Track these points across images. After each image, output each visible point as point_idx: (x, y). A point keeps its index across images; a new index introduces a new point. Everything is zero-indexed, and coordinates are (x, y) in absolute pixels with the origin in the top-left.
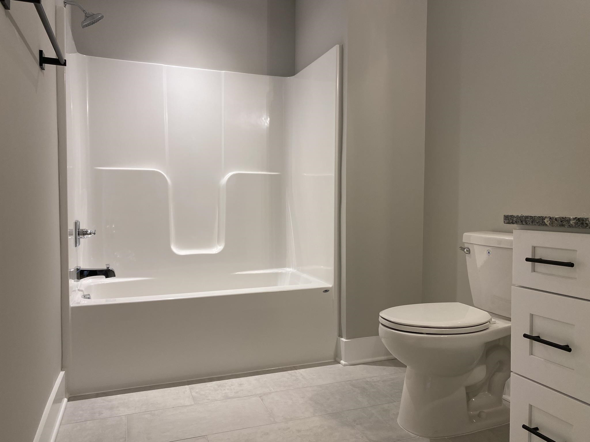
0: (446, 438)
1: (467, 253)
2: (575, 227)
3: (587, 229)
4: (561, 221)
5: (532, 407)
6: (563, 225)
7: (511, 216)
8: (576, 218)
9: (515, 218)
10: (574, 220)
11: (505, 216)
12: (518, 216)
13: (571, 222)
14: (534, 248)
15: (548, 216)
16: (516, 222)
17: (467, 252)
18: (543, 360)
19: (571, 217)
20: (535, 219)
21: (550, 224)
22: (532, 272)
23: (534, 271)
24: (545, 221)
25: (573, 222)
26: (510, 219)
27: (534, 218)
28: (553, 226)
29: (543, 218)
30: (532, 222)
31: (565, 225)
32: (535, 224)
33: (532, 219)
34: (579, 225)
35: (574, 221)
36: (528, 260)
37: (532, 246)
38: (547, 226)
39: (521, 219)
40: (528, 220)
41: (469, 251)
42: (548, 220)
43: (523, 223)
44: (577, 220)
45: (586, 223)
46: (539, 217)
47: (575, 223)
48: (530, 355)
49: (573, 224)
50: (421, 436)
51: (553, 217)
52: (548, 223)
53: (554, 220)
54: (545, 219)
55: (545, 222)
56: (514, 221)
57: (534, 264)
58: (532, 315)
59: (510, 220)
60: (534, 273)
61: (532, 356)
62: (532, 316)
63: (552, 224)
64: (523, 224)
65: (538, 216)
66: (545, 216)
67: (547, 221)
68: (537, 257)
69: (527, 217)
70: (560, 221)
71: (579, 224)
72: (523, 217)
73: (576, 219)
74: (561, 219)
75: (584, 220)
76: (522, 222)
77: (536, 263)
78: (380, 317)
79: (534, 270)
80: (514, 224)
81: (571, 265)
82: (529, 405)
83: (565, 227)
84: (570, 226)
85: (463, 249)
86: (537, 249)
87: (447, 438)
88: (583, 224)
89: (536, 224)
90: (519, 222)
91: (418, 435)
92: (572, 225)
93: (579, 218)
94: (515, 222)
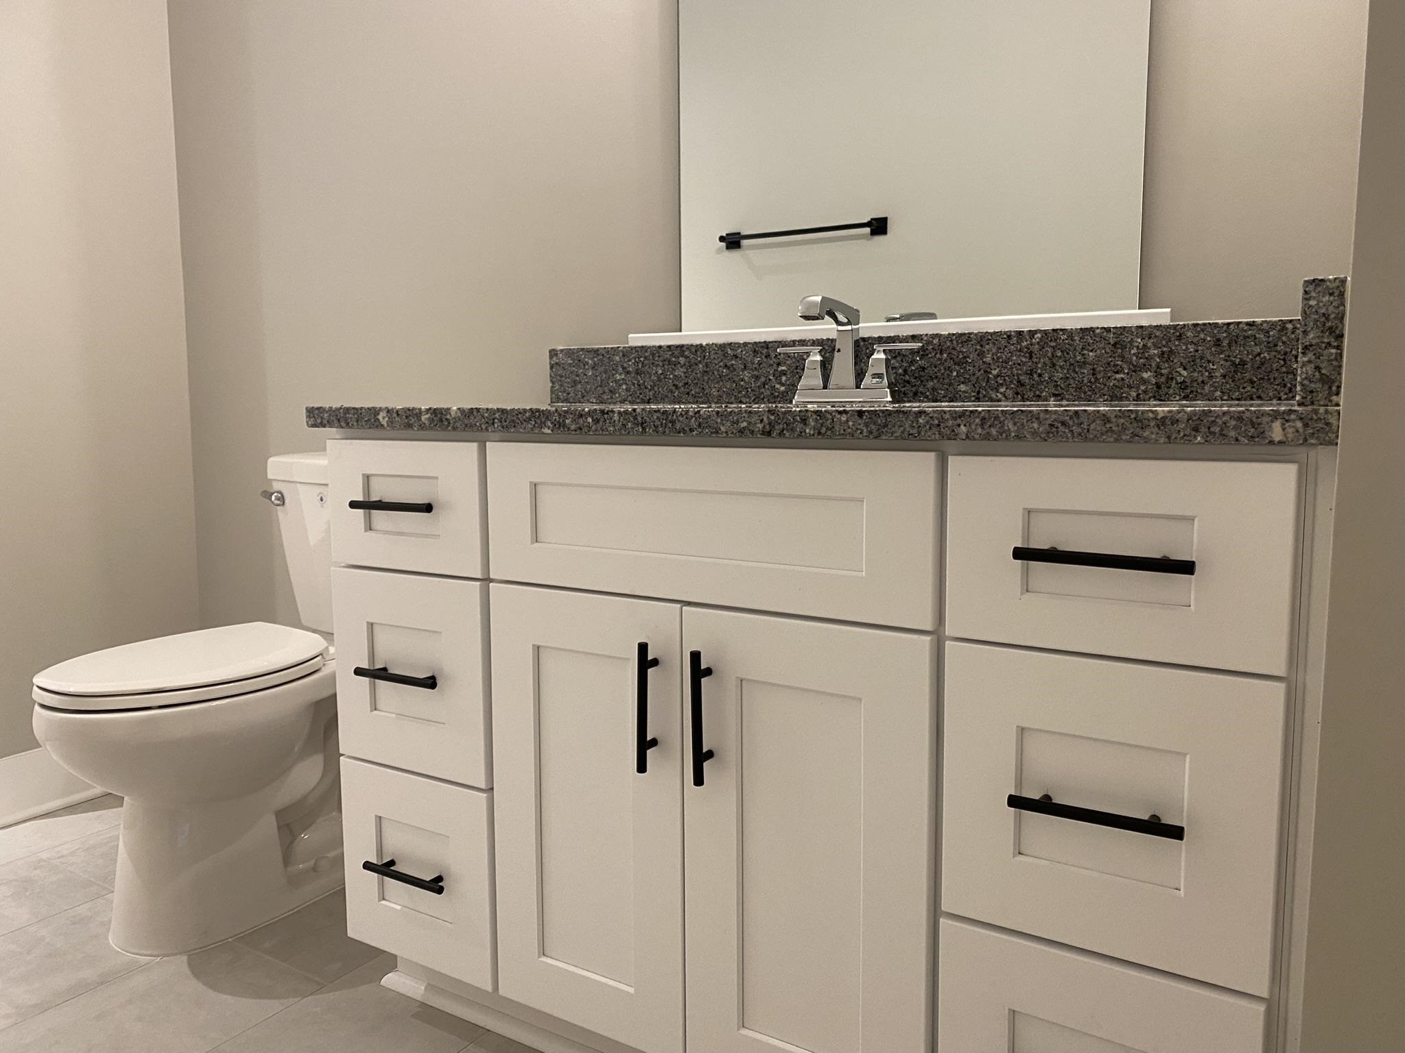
0: (230, 940)
1: (278, 505)
2: (431, 429)
3: (449, 431)
4: (406, 417)
5: (383, 820)
6: (409, 426)
7: (318, 409)
8: (430, 409)
9: (327, 413)
10: (427, 413)
11: (307, 408)
12: (331, 408)
13: (423, 418)
14: (367, 478)
15: (383, 406)
16: (328, 421)
17: (278, 502)
18: (394, 715)
19: (423, 408)
20: (361, 414)
21: (388, 425)
22: (365, 531)
23: (371, 530)
24: (380, 417)
25: (426, 418)
26: (317, 417)
27: (360, 411)
28: (393, 428)
29: (375, 412)
30: (357, 421)
31: (412, 424)
32: (362, 425)
33: (356, 413)
34: (437, 424)
35: (427, 416)
36: (354, 505)
37: (363, 475)
38: (384, 428)
39: (337, 415)
40: (350, 416)
41: (282, 499)
42: (385, 415)
43: (342, 424)
44: (431, 414)
45: (447, 419)
46: (368, 408)
47: (429, 419)
48: (371, 711)
49: (427, 422)
50: (165, 956)
51: (392, 409)
52: (384, 422)
53: (395, 415)
54: (378, 414)
55: (378, 420)
56: (323, 420)
57: (369, 513)
58: (372, 624)
59: (319, 417)
60: (369, 533)
61: (376, 712)
62: (371, 626)
63: (391, 422)
64: (342, 427)
65: (366, 406)
66: (378, 405)
67: (384, 418)
68: (374, 498)
69: (347, 410)
70: (404, 417)
71: (435, 423)
72: (341, 411)
73: (430, 411)
74: (405, 412)
75: (442, 414)
76: (339, 421)
77: (374, 512)
78: (35, 688)
79: (369, 528)
80: (325, 427)
81: (428, 508)
82: (376, 818)
83: (414, 430)
84: (422, 427)
85: (267, 495)
86: (373, 480)
87: (233, 940)
88: (441, 420)
89: (364, 424)
90: (335, 421)
91: (158, 956)
92: (424, 424)
93: (435, 409)
94: (326, 422)
